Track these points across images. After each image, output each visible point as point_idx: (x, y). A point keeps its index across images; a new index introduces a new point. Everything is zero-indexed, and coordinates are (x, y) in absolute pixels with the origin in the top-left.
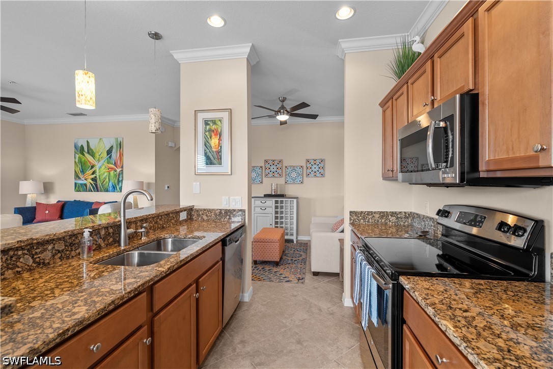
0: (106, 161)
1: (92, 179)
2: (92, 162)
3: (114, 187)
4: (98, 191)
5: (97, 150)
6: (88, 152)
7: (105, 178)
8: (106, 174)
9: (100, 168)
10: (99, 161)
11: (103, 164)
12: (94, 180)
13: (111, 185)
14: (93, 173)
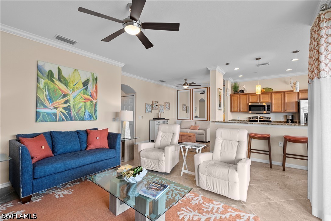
0: (82, 92)
1: (65, 108)
2: (65, 90)
3: (90, 116)
4: (72, 120)
5: (72, 80)
6: (60, 80)
7: (81, 108)
8: (81, 104)
9: (75, 98)
10: (73, 90)
11: (78, 95)
12: (68, 109)
13: (87, 114)
14: (66, 102)
